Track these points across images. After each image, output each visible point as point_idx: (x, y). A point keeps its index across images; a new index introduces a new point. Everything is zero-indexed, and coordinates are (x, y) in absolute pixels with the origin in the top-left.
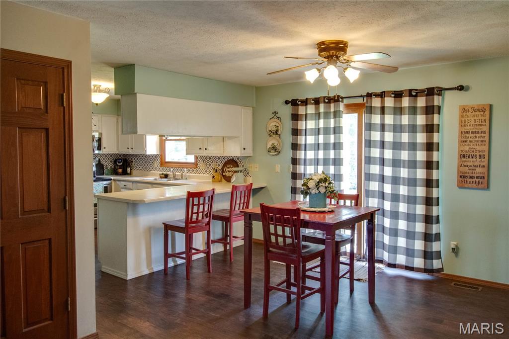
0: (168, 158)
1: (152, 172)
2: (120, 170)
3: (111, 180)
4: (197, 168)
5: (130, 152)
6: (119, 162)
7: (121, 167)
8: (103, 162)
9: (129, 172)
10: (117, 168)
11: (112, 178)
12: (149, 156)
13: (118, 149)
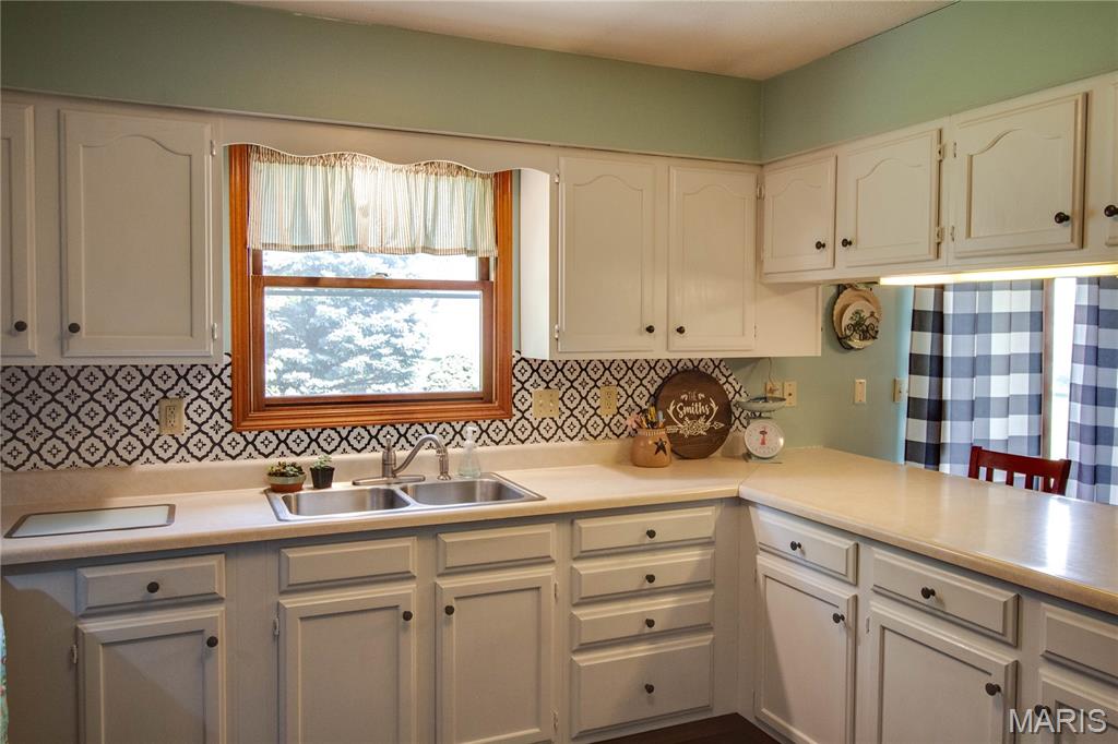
4: (510, 416)
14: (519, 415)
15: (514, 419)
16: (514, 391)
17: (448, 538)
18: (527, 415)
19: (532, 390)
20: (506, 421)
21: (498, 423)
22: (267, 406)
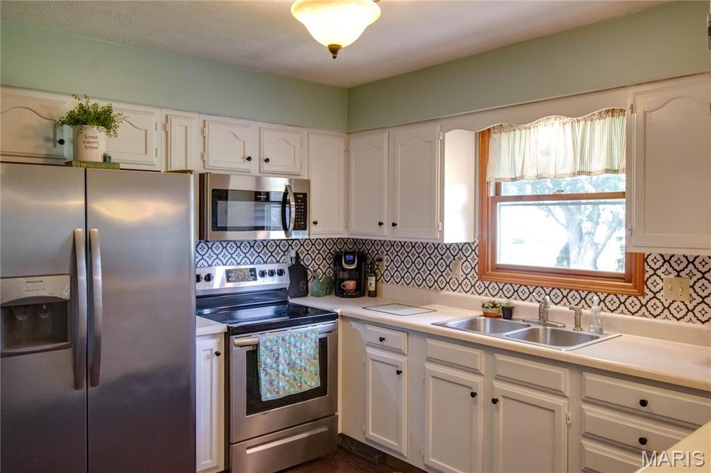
0: (507, 255)
1: (444, 292)
2: (351, 285)
3: (334, 317)
4: (643, 295)
5: (386, 234)
6: (347, 262)
7: (352, 275)
8: (306, 261)
9: (372, 288)
10: (341, 275)
11: (338, 311)
12: (448, 248)
13: (347, 227)
14: (651, 295)
15: (647, 298)
16: (647, 275)
17: (499, 357)
18: (658, 295)
19: (663, 276)
20: (640, 298)
21: (633, 298)
22: (497, 268)
